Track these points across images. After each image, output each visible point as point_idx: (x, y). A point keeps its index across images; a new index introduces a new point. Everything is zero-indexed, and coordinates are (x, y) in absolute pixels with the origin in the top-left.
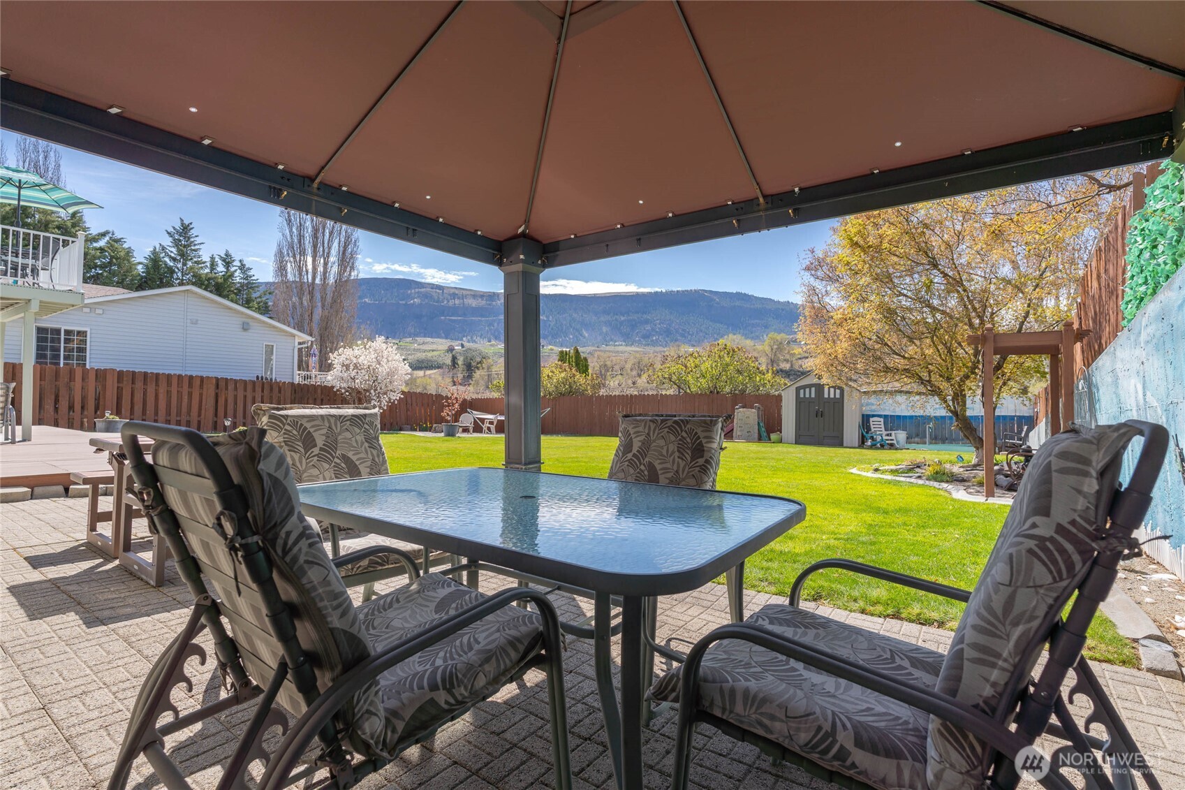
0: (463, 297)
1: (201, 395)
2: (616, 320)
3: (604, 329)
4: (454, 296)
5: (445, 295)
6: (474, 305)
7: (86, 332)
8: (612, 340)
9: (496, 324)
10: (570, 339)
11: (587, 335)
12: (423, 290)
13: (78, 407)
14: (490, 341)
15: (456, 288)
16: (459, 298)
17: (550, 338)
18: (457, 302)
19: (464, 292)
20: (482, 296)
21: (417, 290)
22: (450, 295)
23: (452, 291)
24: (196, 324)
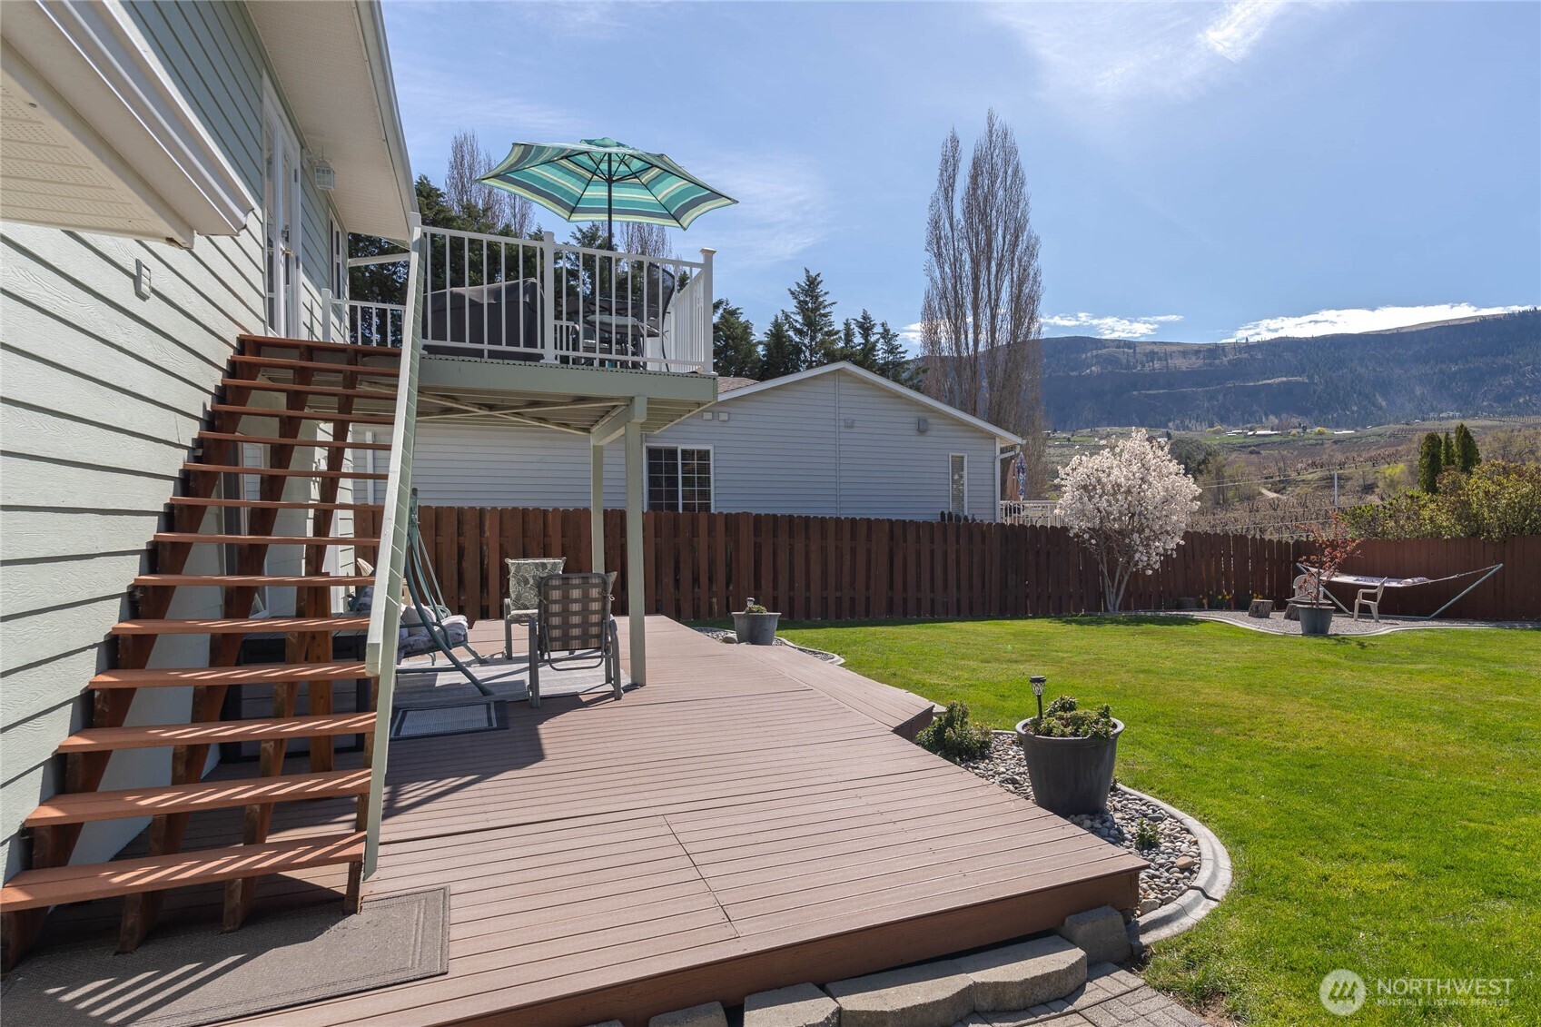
0: (1167, 356)
1: (869, 551)
2: (1442, 371)
3: (1418, 391)
4: (1152, 356)
5: (1138, 356)
6: (1184, 369)
7: (708, 452)
8: (1433, 410)
9: (1221, 397)
10: (1353, 412)
11: (1384, 403)
12: (1104, 351)
13: (704, 579)
14: (1211, 426)
15: (1155, 343)
16: (1160, 359)
17: (1316, 412)
18: (1157, 365)
19: (1169, 349)
20: (1197, 351)
21: (1095, 352)
22: (1146, 355)
23: (1149, 348)
24: (851, 427)
